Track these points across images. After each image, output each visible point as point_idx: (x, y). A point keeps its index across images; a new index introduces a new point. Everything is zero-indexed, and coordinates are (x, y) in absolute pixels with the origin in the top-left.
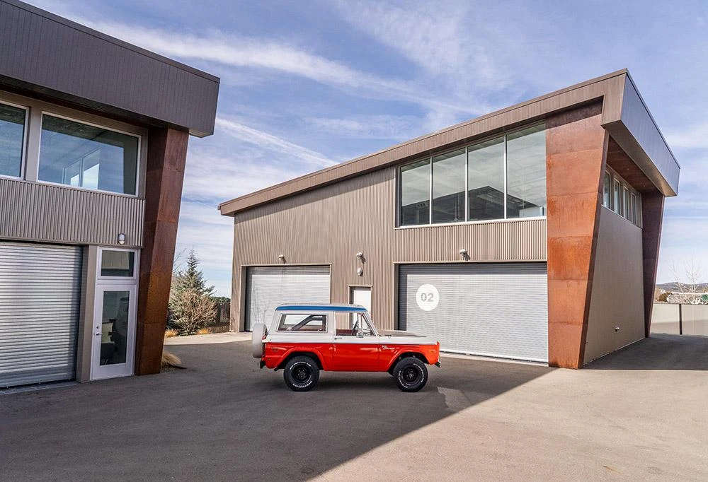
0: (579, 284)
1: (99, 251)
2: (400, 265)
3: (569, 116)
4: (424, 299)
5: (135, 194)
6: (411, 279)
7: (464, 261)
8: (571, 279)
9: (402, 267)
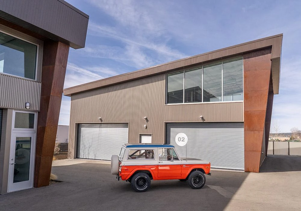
0: (259, 133)
1: (14, 112)
2: (167, 123)
3: (255, 54)
4: (179, 140)
5: (35, 79)
6: (173, 130)
7: (202, 122)
8: (256, 130)
9: (168, 124)
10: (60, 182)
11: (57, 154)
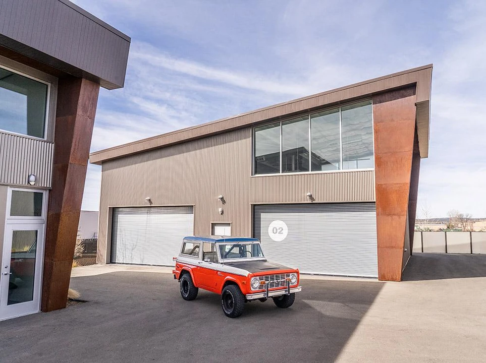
0: (400, 218)
1: (9, 191)
2: (255, 205)
4: (275, 232)
5: (43, 138)
6: (264, 216)
7: (310, 202)
8: (395, 215)
10: (84, 301)
11: (79, 257)
